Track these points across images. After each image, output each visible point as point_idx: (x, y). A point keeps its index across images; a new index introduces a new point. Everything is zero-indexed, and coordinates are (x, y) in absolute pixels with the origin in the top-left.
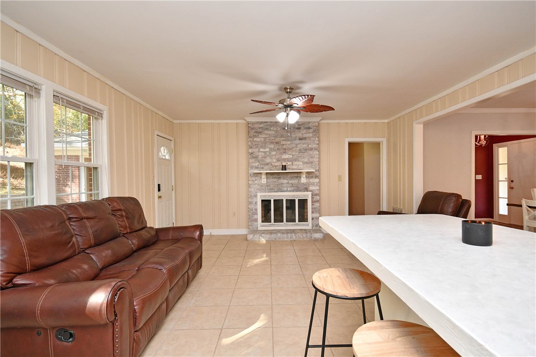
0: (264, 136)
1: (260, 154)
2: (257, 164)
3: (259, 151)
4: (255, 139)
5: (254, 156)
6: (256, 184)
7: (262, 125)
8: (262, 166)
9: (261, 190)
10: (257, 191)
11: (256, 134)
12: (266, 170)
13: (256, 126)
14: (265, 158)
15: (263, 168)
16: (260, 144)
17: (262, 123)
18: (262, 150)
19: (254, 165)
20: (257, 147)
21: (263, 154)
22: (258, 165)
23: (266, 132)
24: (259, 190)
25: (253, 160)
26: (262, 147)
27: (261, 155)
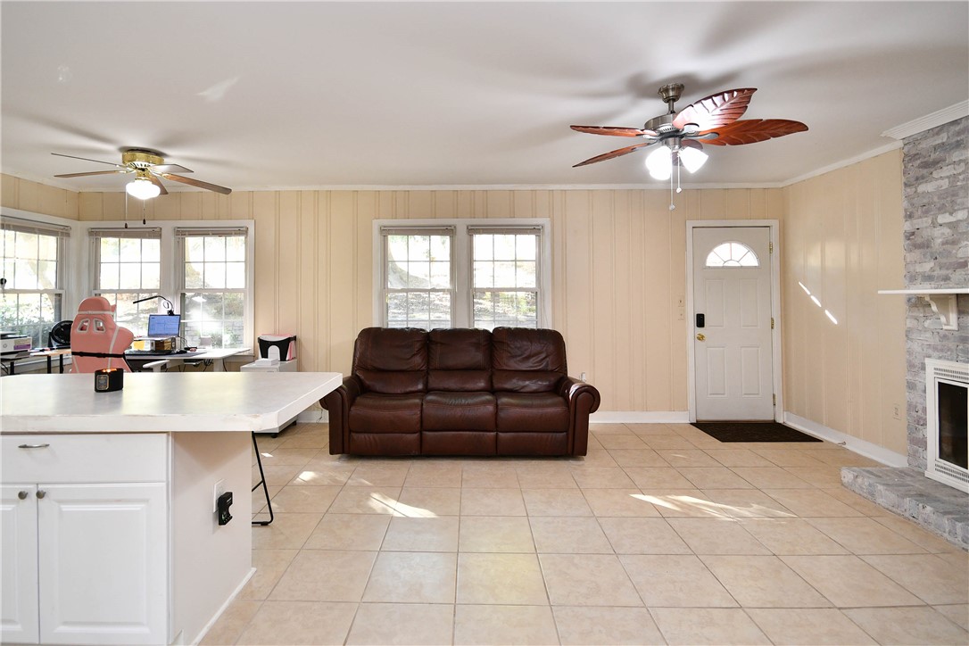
0: (947, 171)
1: (937, 232)
2: (927, 266)
3: (934, 224)
4: (922, 188)
5: (919, 240)
6: (926, 330)
7: (943, 138)
8: (944, 272)
9: (942, 351)
10: (930, 352)
11: (925, 172)
12: (959, 285)
13: (924, 145)
14: (954, 243)
15: (947, 279)
16: (936, 199)
17: (941, 128)
18: (944, 218)
19: (919, 269)
20: (926, 213)
21: (947, 231)
22: (932, 269)
23: (956, 156)
24: (935, 349)
25: (917, 254)
26: (942, 209)
27: (940, 235)
